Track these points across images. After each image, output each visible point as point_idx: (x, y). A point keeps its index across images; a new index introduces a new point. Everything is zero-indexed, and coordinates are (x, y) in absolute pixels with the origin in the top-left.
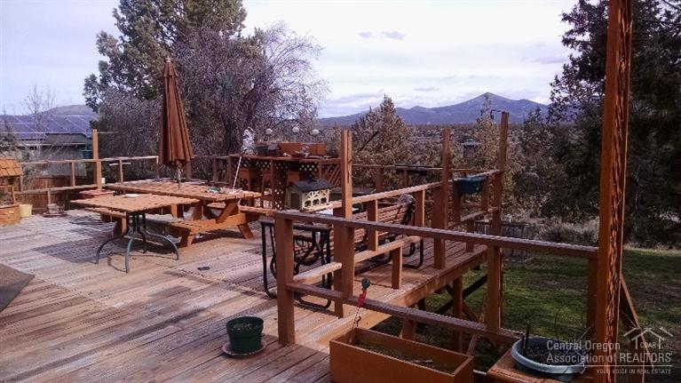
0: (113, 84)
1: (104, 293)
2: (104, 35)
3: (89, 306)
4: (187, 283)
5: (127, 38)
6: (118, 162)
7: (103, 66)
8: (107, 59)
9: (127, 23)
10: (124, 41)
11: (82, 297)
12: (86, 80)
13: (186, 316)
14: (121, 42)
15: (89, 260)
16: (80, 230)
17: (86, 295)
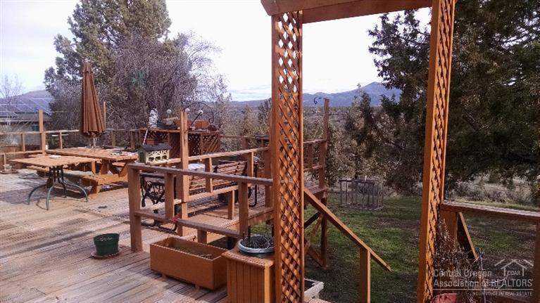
0: (67, 74)
1: (26, 223)
2: (60, 38)
3: (14, 231)
4: (87, 216)
5: (79, 40)
6: (58, 133)
7: (59, 61)
8: (62, 56)
9: (78, 28)
10: (77, 42)
11: (11, 225)
12: (46, 72)
13: (76, 236)
14: (74, 42)
15: (24, 202)
16: (24, 183)
17: (14, 224)
